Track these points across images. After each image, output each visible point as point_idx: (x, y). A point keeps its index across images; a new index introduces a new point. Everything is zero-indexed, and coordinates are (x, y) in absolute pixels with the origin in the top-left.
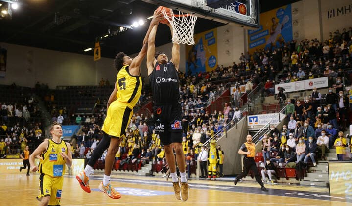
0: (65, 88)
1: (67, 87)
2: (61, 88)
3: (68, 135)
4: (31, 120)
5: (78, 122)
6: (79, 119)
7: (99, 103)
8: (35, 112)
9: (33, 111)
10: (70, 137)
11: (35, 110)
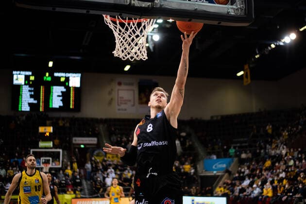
0: (219, 118)
1: (222, 117)
2: (215, 118)
3: (221, 169)
4: (183, 155)
5: (231, 154)
6: (232, 151)
7: (255, 132)
8: (187, 146)
9: (186, 144)
10: (222, 171)
11: (188, 144)
